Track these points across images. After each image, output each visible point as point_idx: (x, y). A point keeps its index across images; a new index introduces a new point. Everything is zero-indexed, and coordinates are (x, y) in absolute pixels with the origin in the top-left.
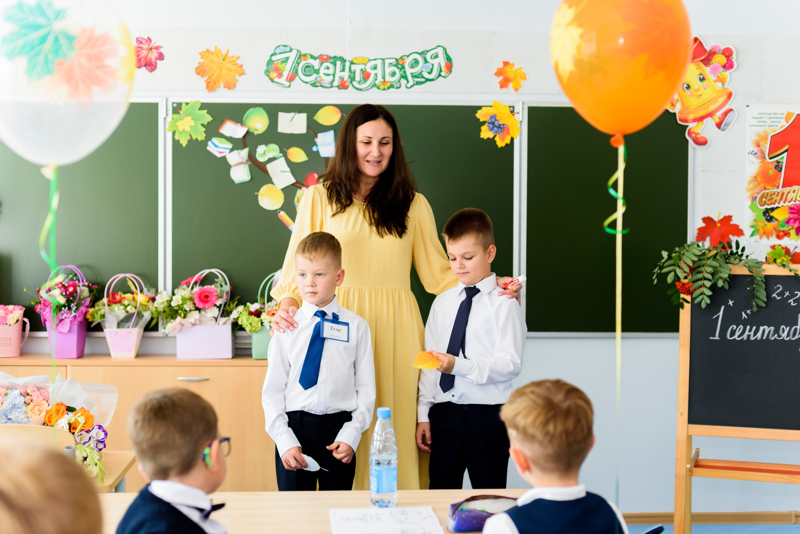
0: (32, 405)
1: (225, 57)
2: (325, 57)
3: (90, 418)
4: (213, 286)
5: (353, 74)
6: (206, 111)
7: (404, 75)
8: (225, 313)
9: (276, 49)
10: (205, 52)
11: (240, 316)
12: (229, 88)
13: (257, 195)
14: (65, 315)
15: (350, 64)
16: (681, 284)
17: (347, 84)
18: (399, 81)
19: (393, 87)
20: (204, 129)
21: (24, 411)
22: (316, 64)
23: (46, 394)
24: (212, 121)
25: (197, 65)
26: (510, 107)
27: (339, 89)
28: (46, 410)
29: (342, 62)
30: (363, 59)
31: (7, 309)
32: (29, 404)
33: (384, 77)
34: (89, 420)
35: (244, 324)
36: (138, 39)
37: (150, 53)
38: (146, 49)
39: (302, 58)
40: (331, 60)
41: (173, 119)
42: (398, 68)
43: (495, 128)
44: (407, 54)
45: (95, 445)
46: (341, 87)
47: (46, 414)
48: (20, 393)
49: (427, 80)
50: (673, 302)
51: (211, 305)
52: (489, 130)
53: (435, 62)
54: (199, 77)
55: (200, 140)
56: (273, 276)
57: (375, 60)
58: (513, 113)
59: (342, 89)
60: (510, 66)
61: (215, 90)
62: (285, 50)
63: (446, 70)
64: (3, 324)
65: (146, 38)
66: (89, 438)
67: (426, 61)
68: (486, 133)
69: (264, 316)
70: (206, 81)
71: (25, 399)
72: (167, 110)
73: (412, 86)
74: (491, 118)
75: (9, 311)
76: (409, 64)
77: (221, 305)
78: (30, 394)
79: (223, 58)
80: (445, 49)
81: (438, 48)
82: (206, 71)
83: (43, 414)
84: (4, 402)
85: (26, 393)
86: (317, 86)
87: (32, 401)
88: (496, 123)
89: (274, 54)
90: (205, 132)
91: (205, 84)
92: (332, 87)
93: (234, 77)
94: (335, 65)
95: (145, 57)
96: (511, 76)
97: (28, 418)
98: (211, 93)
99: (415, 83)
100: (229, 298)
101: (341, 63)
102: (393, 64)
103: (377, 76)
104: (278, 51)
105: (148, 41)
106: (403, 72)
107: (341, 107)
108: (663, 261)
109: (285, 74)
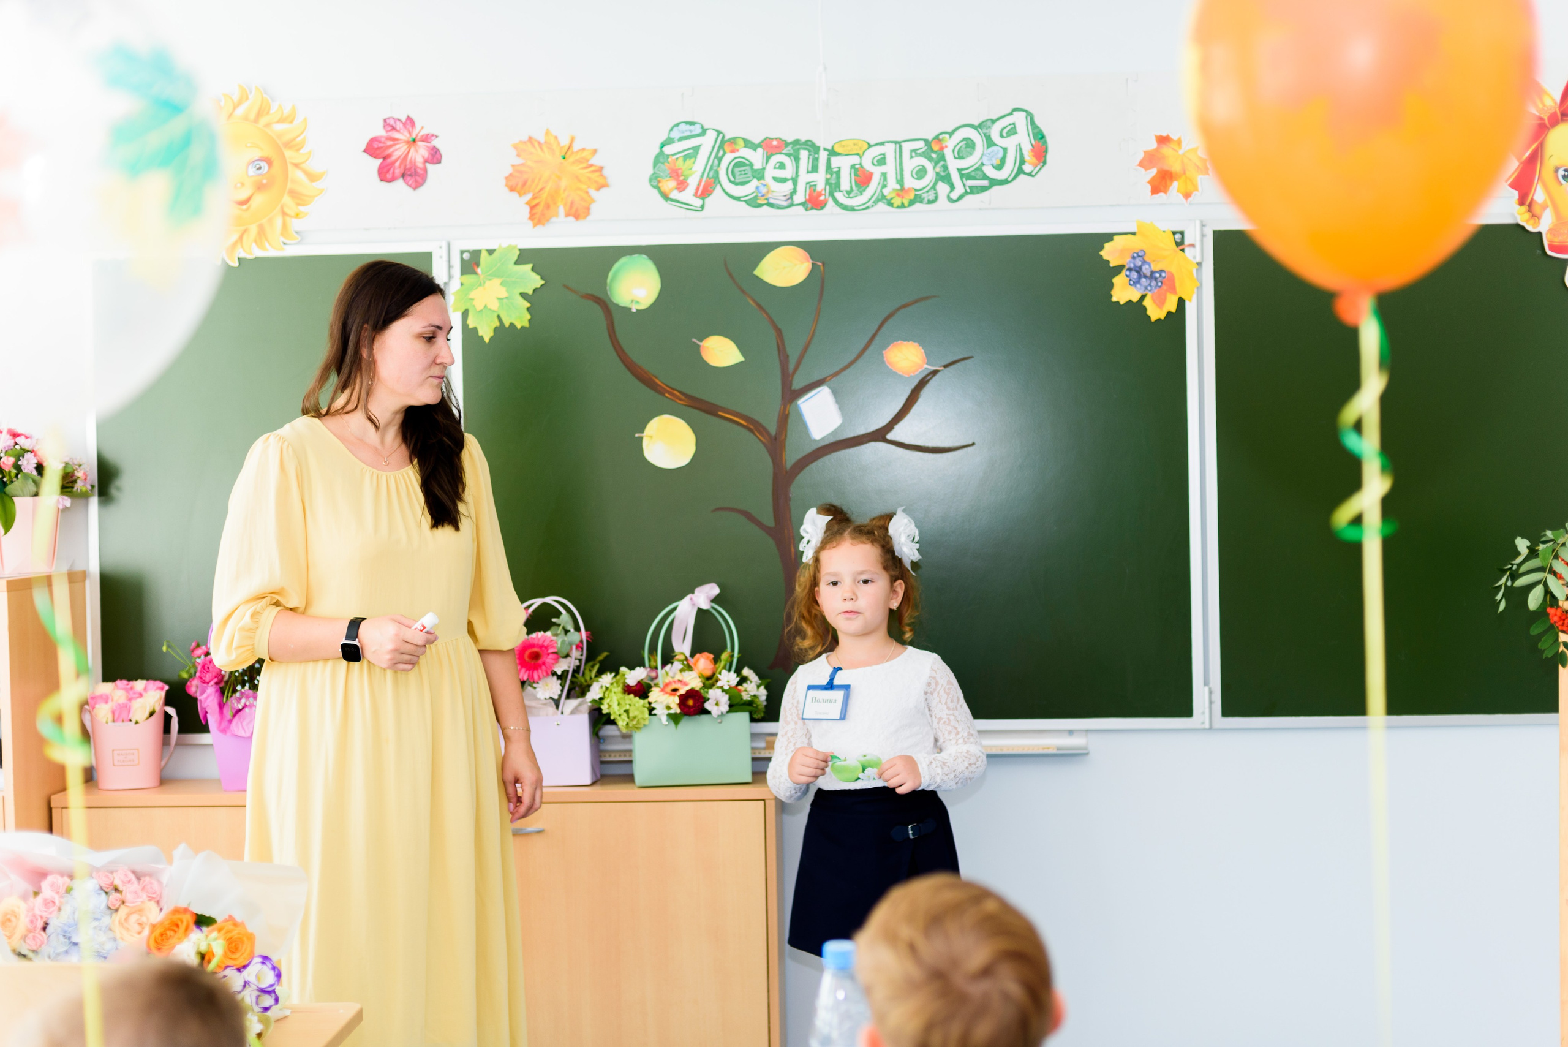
0: (123, 911)
1: (566, 153)
2: (775, 143)
3: (245, 939)
4: (549, 634)
5: (834, 175)
6: (530, 266)
7: (943, 174)
8: (576, 688)
9: (671, 130)
10: (525, 142)
11: (606, 695)
12: (577, 217)
13: (641, 439)
14: (243, 701)
15: (828, 155)
16: (1559, 613)
17: (822, 198)
18: (934, 187)
19: (921, 202)
20: (528, 305)
21: (106, 927)
22: (756, 158)
23: (156, 886)
24: (542, 285)
25: (510, 170)
26: (1174, 233)
27: (807, 209)
28: (151, 924)
29: (813, 153)
30: (855, 145)
31: (132, 688)
32: (117, 910)
33: (900, 181)
34: (243, 942)
35: (615, 713)
36: (388, 121)
37: (412, 150)
38: (405, 142)
39: (727, 148)
40: (788, 150)
41: (462, 284)
42: (930, 159)
43: (1143, 280)
44: (950, 130)
45: (254, 1000)
46: (810, 206)
47: (152, 932)
48: (98, 887)
49: (994, 182)
50: (1542, 652)
51: (545, 674)
52: (1131, 285)
53: (1010, 143)
54: (515, 195)
55: (519, 327)
56: (675, 609)
57: (882, 144)
58: (1181, 247)
59: (811, 209)
60: (1172, 145)
61: (548, 220)
62: (691, 131)
63: (1034, 160)
64: (123, 721)
65: (404, 120)
66: (243, 984)
67: (990, 143)
68: (1123, 292)
69: (655, 695)
70: (528, 203)
71: (108, 900)
72: (450, 267)
73: (960, 198)
74: (1133, 258)
75: (135, 693)
76: (953, 151)
77: (565, 673)
78: (121, 888)
79: (563, 154)
80: (1030, 116)
81: (1015, 113)
82: (529, 183)
83: (146, 932)
84: (63, 908)
85: (111, 885)
86: (761, 205)
87: (123, 902)
88: (1146, 270)
89: (669, 141)
90: (528, 309)
91: (527, 209)
92: (791, 205)
93: (587, 192)
94: (797, 159)
95: (402, 157)
96: (1176, 168)
97: (115, 939)
98: (539, 227)
99: (968, 190)
100: (584, 658)
101: (810, 155)
102: (918, 152)
103: (885, 179)
104: (675, 134)
105: (409, 126)
106: (940, 168)
107: (811, 248)
108: (1519, 560)
109: (693, 182)
